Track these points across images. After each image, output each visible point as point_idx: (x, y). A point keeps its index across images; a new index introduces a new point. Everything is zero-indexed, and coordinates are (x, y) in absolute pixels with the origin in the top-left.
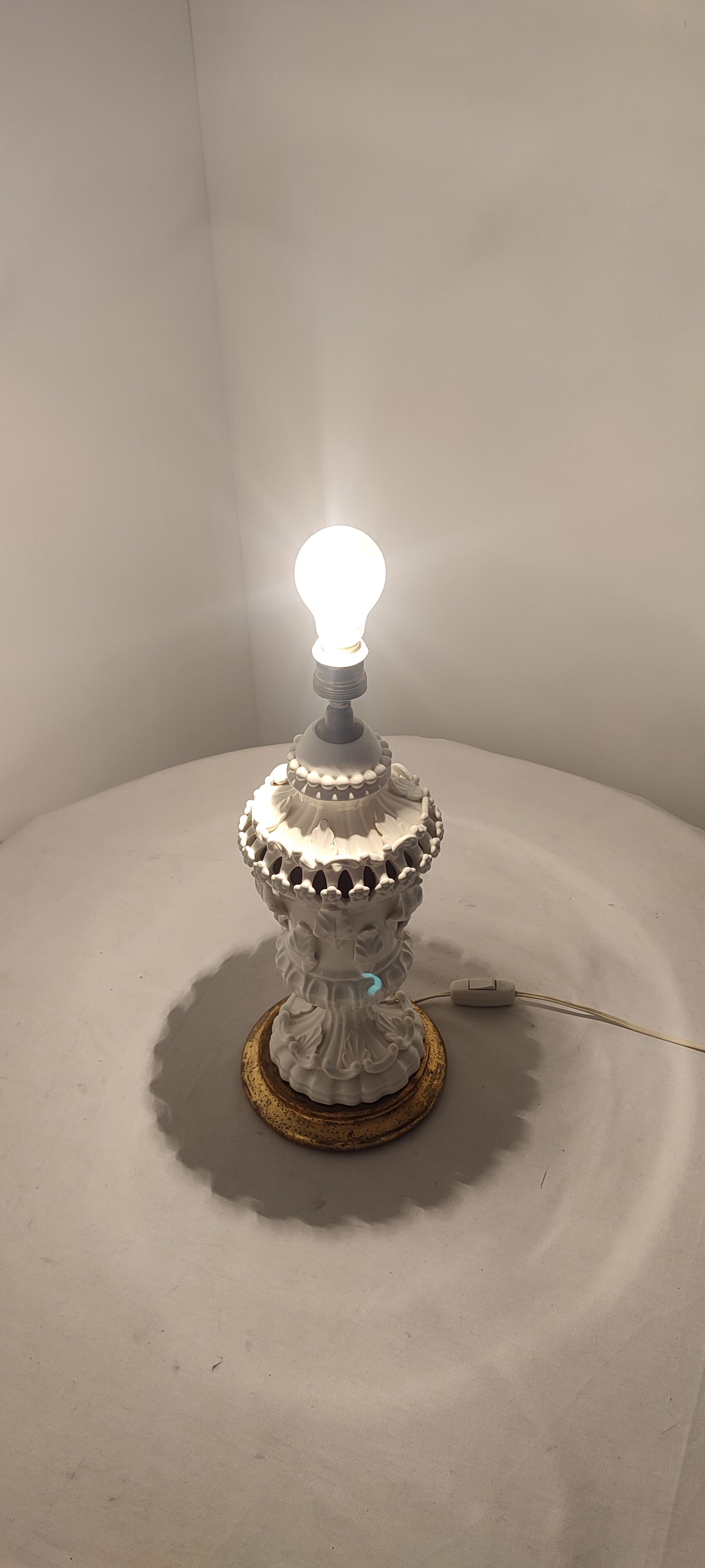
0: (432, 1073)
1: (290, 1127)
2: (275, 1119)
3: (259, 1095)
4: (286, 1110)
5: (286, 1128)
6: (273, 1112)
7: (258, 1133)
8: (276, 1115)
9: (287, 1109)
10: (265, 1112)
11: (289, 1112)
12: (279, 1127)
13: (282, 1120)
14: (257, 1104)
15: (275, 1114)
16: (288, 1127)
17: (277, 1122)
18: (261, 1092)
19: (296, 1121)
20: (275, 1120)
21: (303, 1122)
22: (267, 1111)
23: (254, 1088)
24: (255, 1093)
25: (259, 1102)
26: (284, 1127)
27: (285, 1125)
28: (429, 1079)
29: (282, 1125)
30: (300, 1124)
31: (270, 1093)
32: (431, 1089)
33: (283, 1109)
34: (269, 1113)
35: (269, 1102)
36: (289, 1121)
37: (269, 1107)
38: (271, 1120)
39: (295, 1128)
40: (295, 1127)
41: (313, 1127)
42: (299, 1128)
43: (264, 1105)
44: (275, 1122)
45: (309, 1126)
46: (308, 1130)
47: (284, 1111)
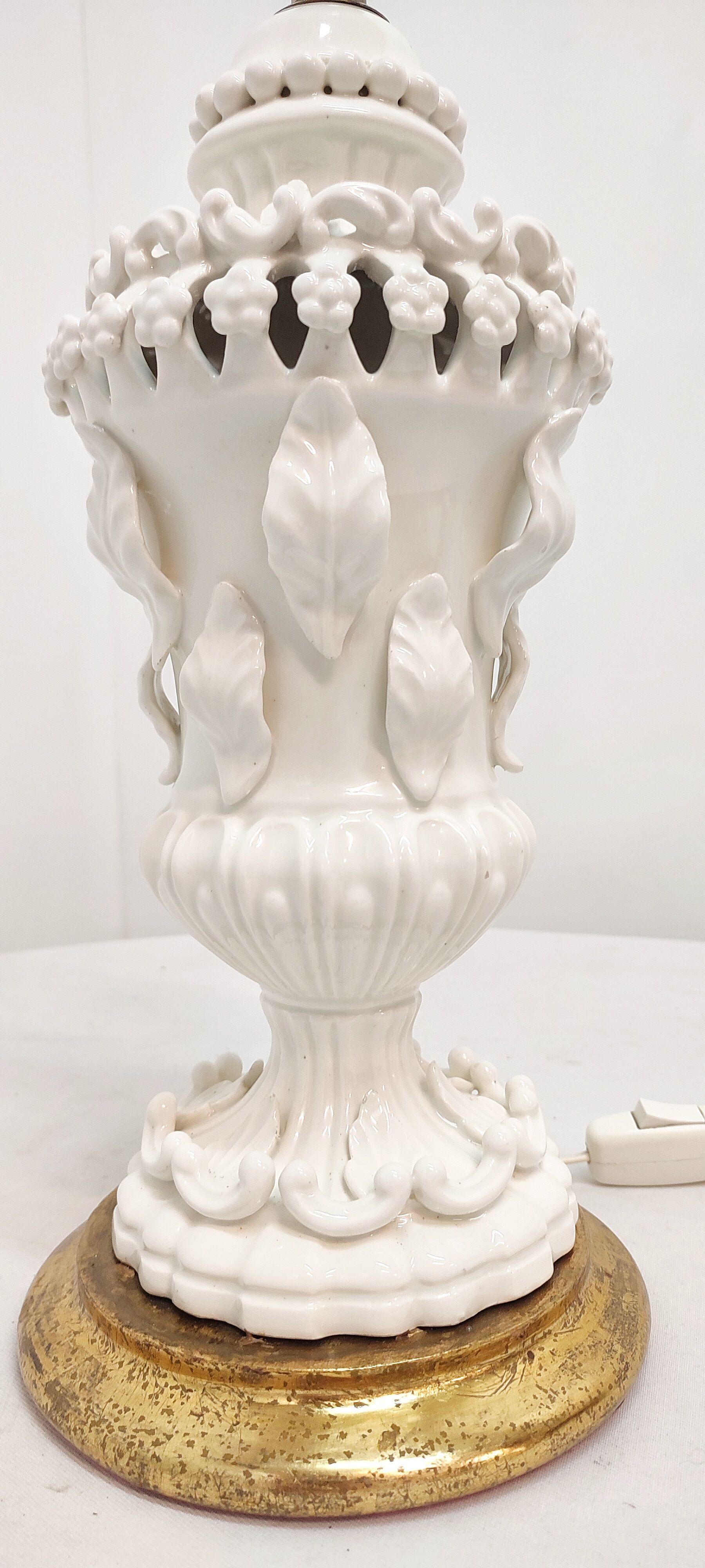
0: (609, 1276)
1: (169, 1437)
2: (117, 1420)
3: (69, 1360)
4: (157, 1385)
5: (156, 1443)
6: (111, 1400)
7: (51, 1488)
8: (121, 1408)
9: (162, 1382)
10: (83, 1406)
11: (167, 1390)
12: (131, 1445)
13: (142, 1418)
14: (58, 1388)
15: (116, 1406)
16: (163, 1438)
17: (123, 1429)
18: (73, 1352)
19: (192, 1413)
20: (116, 1426)
21: (217, 1414)
22: (90, 1401)
23: (54, 1346)
24: (56, 1360)
25: (64, 1382)
26: (148, 1440)
27: (151, 1432)
28: (606, 1288)
29: (141, 1436)
30: (206, 1422)
31: (104, 1348)
32: (621, 1312)
33: (144, 1387)
34: (98, 1406)
35: (99, 1374)
36: (165, 1417)
37: (97, 1388)
38: (103, 1426)
39: (187, 1439)
40: (186, 1434)
41: (254, 1427)
42: (204, 1434)
43: (82, 1386)
44: (117, 1431)
45: (238, 1423)
46: (236, 1436)
47: (151, 1390)
